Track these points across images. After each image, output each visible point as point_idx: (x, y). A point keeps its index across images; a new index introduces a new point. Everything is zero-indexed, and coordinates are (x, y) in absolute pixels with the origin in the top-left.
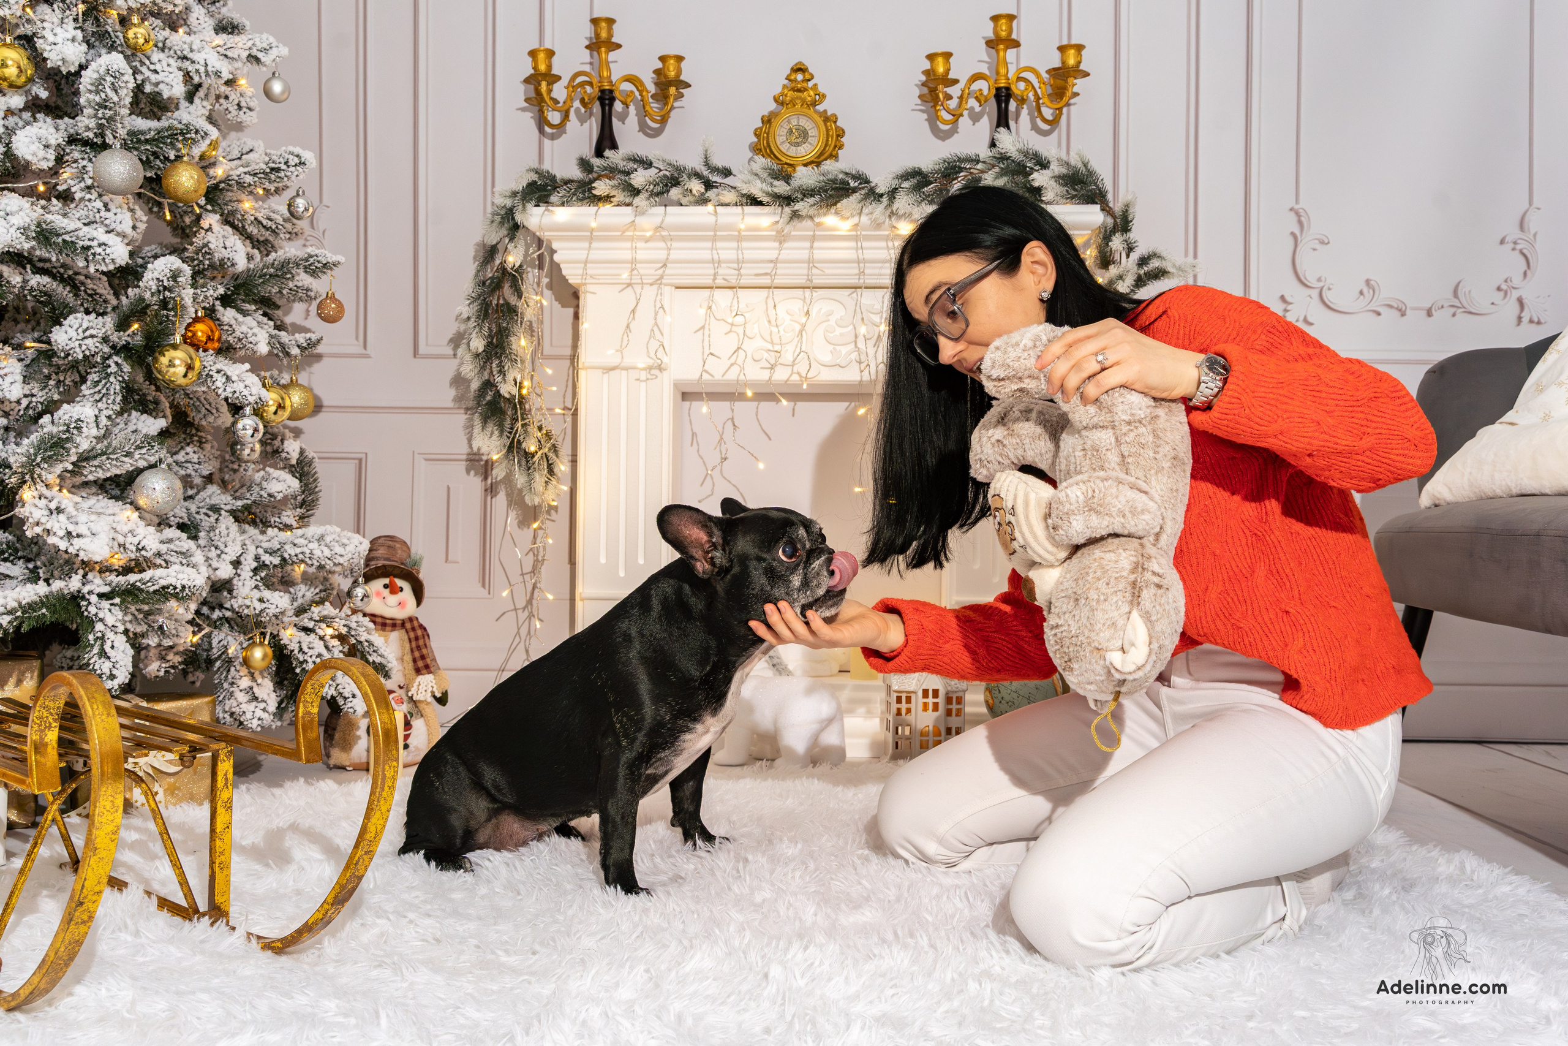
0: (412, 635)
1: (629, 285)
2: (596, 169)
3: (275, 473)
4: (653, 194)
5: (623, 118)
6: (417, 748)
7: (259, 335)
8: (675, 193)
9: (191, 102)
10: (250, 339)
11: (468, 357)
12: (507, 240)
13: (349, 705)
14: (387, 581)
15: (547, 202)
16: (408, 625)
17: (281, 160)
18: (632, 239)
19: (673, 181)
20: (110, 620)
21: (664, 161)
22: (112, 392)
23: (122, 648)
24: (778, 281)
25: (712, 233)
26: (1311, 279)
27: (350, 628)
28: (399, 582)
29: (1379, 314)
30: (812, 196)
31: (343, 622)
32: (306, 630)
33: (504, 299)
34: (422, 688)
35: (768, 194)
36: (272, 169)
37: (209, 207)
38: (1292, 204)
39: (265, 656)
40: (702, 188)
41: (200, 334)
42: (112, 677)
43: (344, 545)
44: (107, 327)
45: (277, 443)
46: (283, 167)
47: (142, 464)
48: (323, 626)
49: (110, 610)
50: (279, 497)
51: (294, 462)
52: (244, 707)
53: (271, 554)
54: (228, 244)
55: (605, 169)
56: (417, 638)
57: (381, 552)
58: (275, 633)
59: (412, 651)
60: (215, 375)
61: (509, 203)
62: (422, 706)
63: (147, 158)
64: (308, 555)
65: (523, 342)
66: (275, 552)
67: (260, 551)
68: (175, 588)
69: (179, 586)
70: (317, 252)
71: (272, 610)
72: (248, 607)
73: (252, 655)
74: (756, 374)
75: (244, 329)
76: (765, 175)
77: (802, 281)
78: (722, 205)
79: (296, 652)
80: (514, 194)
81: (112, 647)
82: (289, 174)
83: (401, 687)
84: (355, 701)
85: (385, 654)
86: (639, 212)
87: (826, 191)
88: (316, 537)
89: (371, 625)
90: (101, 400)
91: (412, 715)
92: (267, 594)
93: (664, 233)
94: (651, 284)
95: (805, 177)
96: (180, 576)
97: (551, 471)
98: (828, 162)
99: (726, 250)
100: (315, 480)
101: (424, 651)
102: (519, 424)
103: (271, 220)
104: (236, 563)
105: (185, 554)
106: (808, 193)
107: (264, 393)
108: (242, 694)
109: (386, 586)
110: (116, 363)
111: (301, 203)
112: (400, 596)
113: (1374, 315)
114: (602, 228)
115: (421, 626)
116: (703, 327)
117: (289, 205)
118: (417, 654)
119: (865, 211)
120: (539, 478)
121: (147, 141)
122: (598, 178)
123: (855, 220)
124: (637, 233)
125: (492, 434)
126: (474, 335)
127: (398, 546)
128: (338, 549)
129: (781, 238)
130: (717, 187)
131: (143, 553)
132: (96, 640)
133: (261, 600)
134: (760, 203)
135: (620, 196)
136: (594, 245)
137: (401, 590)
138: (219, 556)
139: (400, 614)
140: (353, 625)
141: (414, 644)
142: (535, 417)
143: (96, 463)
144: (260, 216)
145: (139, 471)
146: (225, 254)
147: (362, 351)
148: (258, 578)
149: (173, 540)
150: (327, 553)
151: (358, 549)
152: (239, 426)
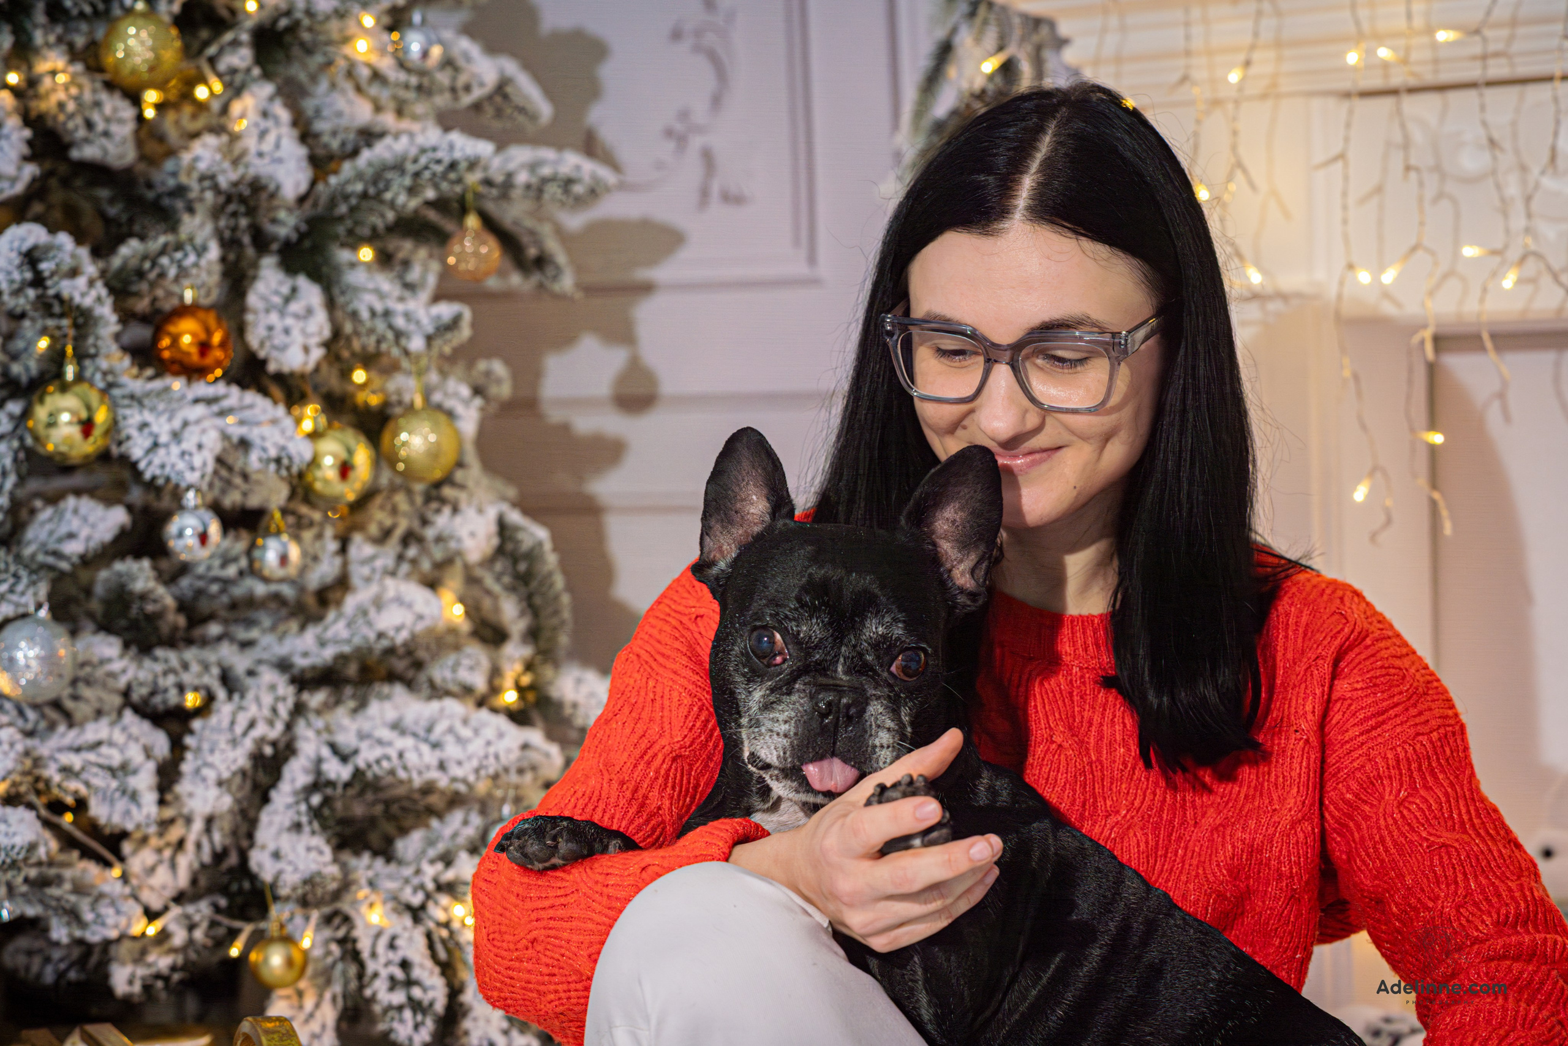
39: (289, 961)
43: (460, 741)
54: (265, 148)
67: (326, 752)
73: (266, 960)
88: (423, 723)
111: (417, 40)
128: (452, 750)
147: (801, 269)
148: (303, 807)
149: (98, 744)
150: (430, 757)
151: (492, 750)
152: (173, 528)
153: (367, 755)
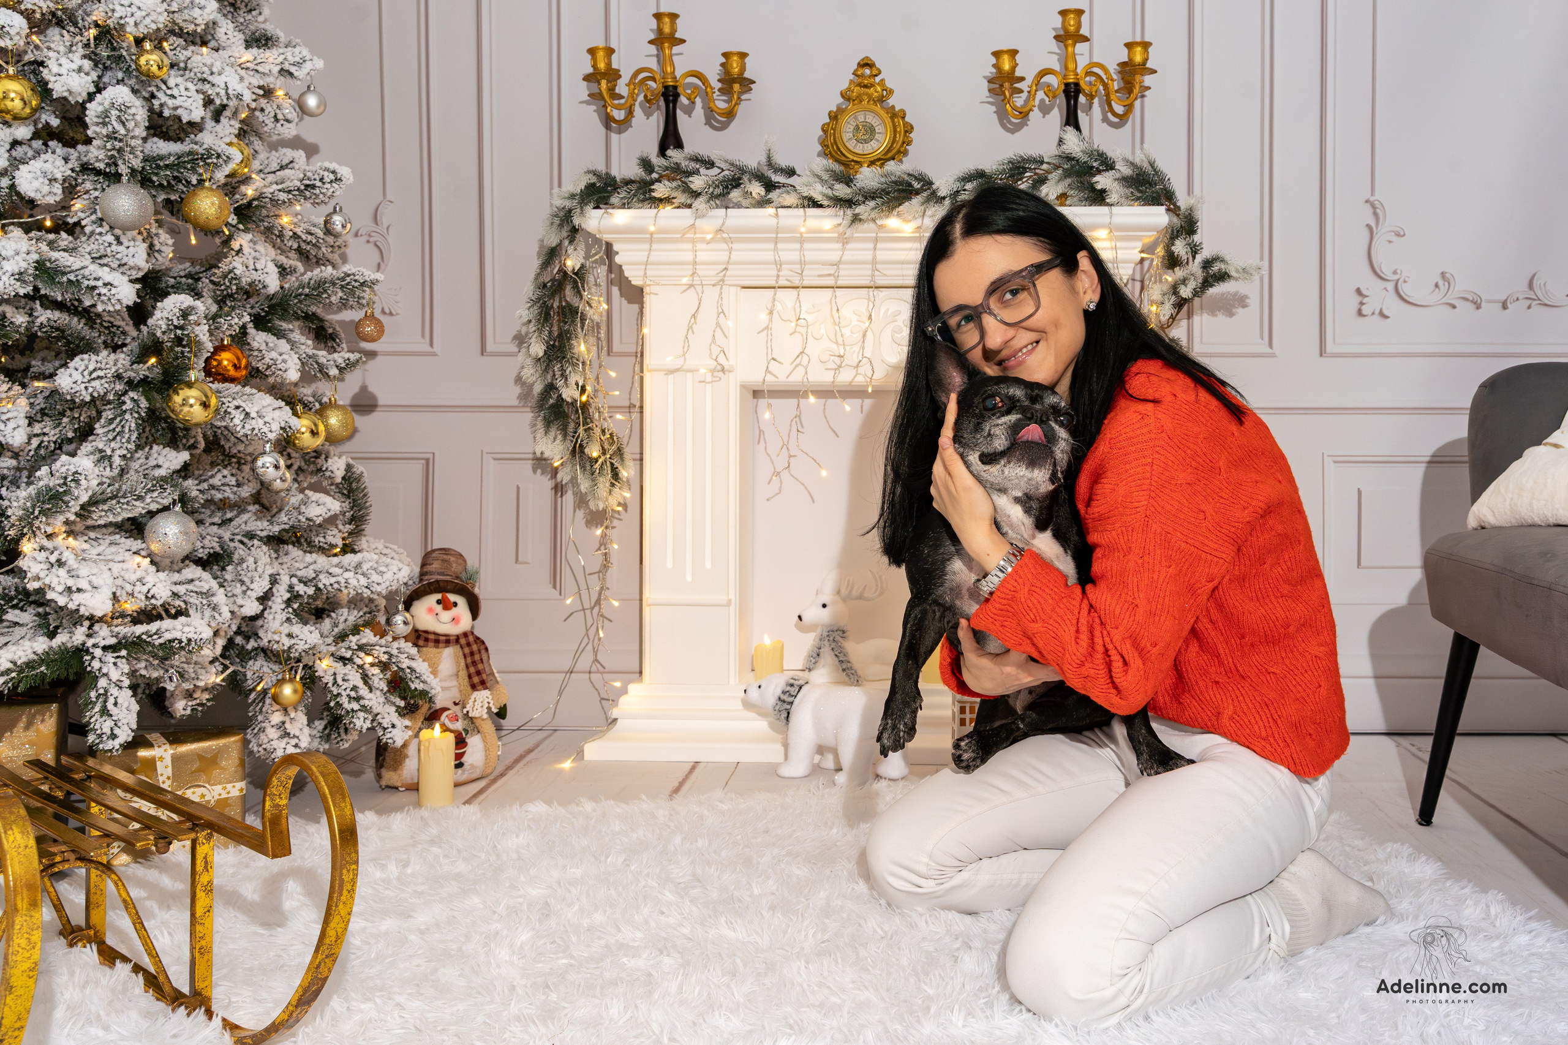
0: (467, 650)
1: (691, 286)
2: (656, 169)
3: (314, 496)
4: (713, 197)
5: (689, 111)
6: (472, 765)
7: (289, 362)
8: (735, 194)
9: (218, 121)
10: (279, 366)
11: (529, 361)
12: (566, 243)
13: (388, 736)
14: (439, 596)
15: (606, 204)
16: (463, 641)
17: (316, 176)
18: (693, 241)
19: (735, 183)
20: (115, 675)
21: (726, 161)
22: (127, 430)
23: (126, 705)
24: (840, 283)
25: (774, 235)
26: (1387, 272)
27: (391, 655)
28: (452, 597)
29: (1454, 307)
30: (873, 198)
31: (384, 649)
32: (343, 660)
33: (566, 301)
34: (478, 705)
35: (830, 198)
36: (307, 186)
37: (241, 226)
38: (1368, 196)
39: (295, 691)
40: (762, 191)
41: (225, 363)
42: (113, 736)
43: (382, 573)
44: (119, 365)
45: (320, 461)
46: (318, 184)
47: (154, 507)
48: (362, 654)
49: (115, 664)
50: (319, 521)
51: (339, 480)
52: (275, 744)
53: (305, 584)
54: (258, 266)
55: (667, 168)
56: (472, 654)
57: (435, 566)
58: (311, 664)
59: (467, 667)
60: (233, 412)
61: (568, 204)
62: (478, 722)
63: (168, 182)
64: (343, 585)
65: (583, 348)
66: (310, 581)
67: (295, 580)
68: (180, 642)
69: (185, 640)
70: (353, 271)
71: (301, 647)
72: (278, 642)
73: (281, 692)
74: (821, 376)
75: (274, 355)
76: (825, 177)
77: (867, 282)
78: (782, 207)
79: (330, 685)
80: (572, 196)
81: (116, 704)
82: (324, 191)
83: (456, 704)
84: (395, 731)
85: (429, 680)
86: (698, 216)
87: (888, 193)
88: (353, 564)
89: (414, 651)
90: (114, 439)
91: (467, 732)
92: (297, 628)
93: (725, 235)
94: (714, 285)
95: (868, 177)
96: (186, 629)
97: (616, 475)
98: (892, 163)
99: (789, 253)
100: (365, 495)
101: (480, 666)
102: (581, 430)
103: (311, 234)
104: (265, 599)
105: (208, 594)
106: (869, 195)
107: (294, 422)
108: (274, 730)
109: (439, 602)
110: (132, 399)
111: (337, 220)
112: (454, 611)
113: (1449, 308)
114: (659, 231)
115: (478, 640)
116: (767, 328)
117: (326, 222)
118: (472, 670)
119: (929, 213)
120: (604, 482)
121: (167, 166)
122: (658, 180)
123: (918, 222)
124: (697, 236)
125: (555, 439)
126: (533, 340)
127: (452, 559)
128: (375, 577)
129: (844, 240)
130: (779, 187)
131: (153, 601)
132: (97, 698)
133: (290, 636)
134: (821, 206)
135: (681, 198)
136: (655, 246)
137: (455, 604)
138: (244, 592)
139: (454, 630)
140: (395, 652)
141: (469, 660)
142: (598, 421)
143: (106, 507)
144: (298, 231)
145: (152, 514)
146: (255, 276)
147: (428, 349)
148: (290, 610)
149: (192, 580)
150: (363, 581)
151: (396, 577)
152: (259, 463)
153: (324, 580)
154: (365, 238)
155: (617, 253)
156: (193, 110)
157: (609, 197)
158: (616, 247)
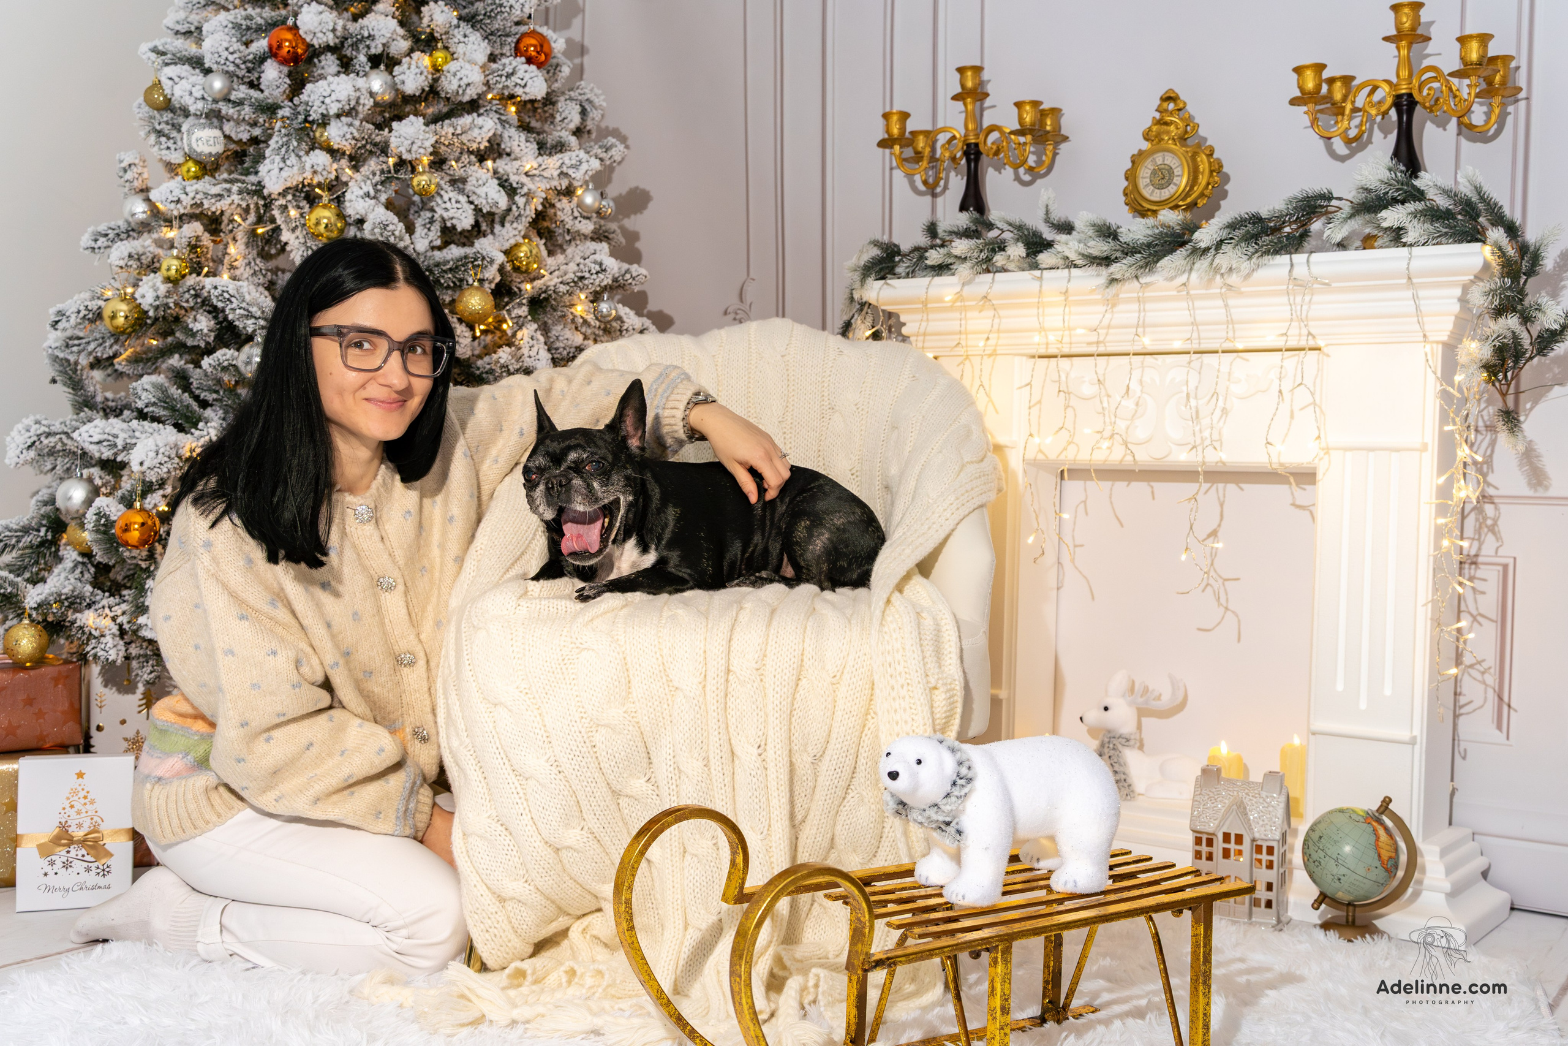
2: (941, 234)
4: (978, 262)
8: (997, 259)
15: (891, 274)
17: (586, 269)
30: (1135, 254)
36: (580, 278)
78: (1047, 269)
80: (857, 268)
87: (1149, 247)
106: (1131, 250)
111: (605, 307)
123: (1184, 278)
134: (1078, 266)
154: (732, 316)
155: (904, 324)
156: (465, 220)
157: (893, 268)
158: (903, 319)
